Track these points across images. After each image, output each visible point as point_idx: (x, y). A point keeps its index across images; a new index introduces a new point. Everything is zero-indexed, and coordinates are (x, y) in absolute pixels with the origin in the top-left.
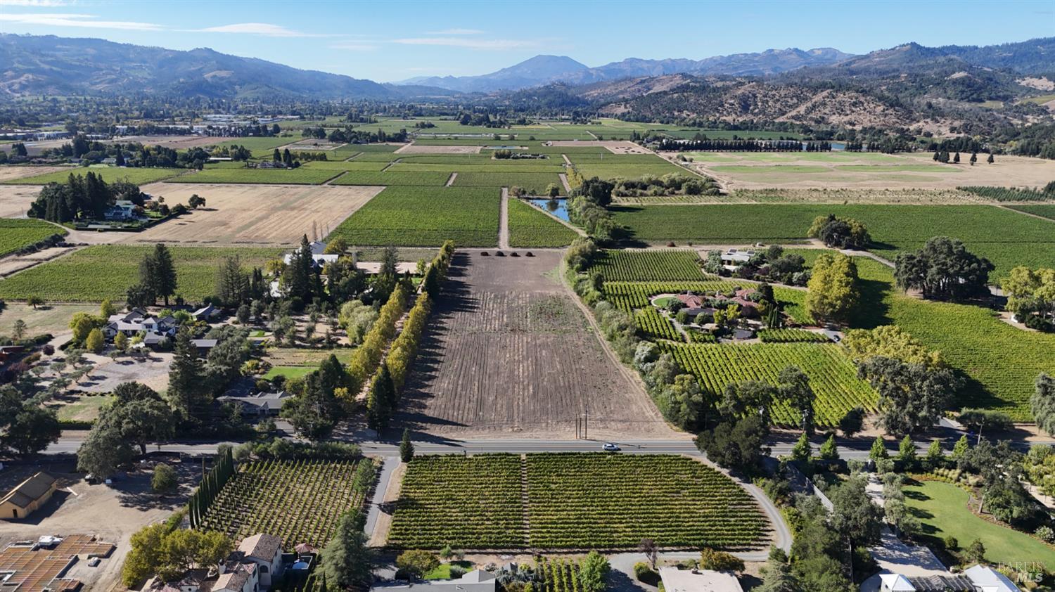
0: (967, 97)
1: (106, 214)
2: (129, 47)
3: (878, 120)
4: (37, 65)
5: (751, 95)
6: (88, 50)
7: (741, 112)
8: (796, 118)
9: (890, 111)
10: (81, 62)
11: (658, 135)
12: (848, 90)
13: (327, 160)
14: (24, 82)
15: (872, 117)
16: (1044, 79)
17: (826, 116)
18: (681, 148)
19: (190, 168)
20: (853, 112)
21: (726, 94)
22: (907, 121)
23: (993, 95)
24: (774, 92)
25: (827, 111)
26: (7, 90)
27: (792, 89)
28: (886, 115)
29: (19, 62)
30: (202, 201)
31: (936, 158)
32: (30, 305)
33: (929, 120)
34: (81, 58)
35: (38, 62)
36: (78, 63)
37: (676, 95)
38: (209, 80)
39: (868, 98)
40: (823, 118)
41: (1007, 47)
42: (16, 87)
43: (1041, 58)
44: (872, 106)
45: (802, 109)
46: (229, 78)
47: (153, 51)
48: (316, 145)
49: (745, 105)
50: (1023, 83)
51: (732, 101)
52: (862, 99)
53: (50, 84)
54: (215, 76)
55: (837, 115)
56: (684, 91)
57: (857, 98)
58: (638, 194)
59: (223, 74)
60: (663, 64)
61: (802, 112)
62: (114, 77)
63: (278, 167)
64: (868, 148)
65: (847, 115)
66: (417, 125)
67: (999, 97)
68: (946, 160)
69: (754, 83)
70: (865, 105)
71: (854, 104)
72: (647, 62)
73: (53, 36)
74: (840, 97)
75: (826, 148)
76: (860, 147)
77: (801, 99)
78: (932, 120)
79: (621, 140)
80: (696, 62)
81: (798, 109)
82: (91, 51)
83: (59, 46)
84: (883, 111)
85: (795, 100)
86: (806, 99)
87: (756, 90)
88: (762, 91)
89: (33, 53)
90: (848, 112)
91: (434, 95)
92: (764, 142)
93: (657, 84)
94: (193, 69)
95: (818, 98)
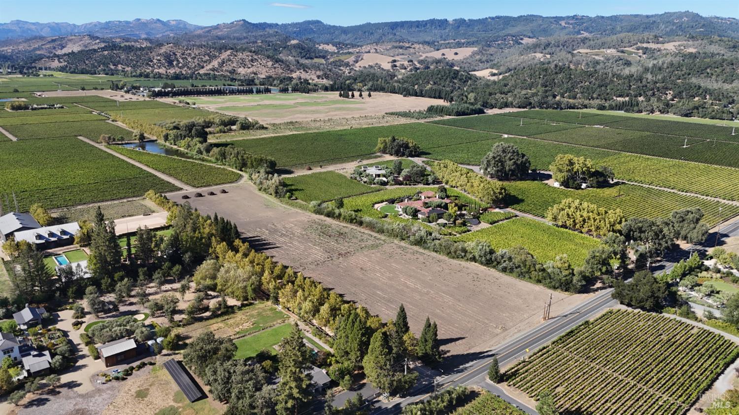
0: (304, 56)
3: (271, 71)
5: (172, 54)
7: (168, 66)
8: (213, 70)
9: (277, 65)
11: (135, 85)
12: (244, 51)
15: (268, 69)
16: (330, 45)
17: (236, 69)
18: (171, 95)
20: (253, 66)
21: (151, 52)
22: (289, 72)
23: (317, 55)
24: (189, 51)
25: (234, 65)
27: (203, 50)
28: (275, 68)
31: (341, 95)
33: (302, 71)
37: (106, 53)
39: (259, 56)
40: (234, 70)
41: (294, 25)
43: (314, 32)
44: (265, 62)
45: (215, 63)
49: (169, 60)
50: (320, 48)
51: (159, 58)
52: (256, 57)
55: (243, 68)
56: (112, 49)
57: (252, 56)
60: (48, 25)
61: (216, 66)
64: (292, 90)
65: (249, 68)
67: (320, 56)
68: (347, 97)
69: (171, 45)
70: (259, 60)
71: (252, 61)
72: (34, 24)
74: (240, 55)
75: (268, 91)
76: (288, 90)
77: (212, 58)
78: (304, 71)
79: (102, 89)
80: (78, 26)
81: (212, 64)
84: (273, 65)
85: (207, 58)
86: (215, 57)
87: (174, 50)
88: (179, 51)
90: (250, 66)
92: (213, 88)
93: (69, 43)
95: (225, 55)
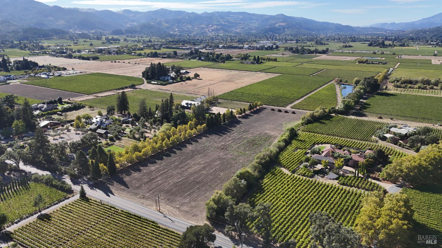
1: (160, 78)
2: (254, 15)
4: (221, 22)
6: (240, 16)
10: (235, 21)
13: (277, 61)
14: (213, 29)
19: (221, 62)
26: (208, 32)
29: (216, 22)
30: (198, 76)
32: (89, 108)
34: (236, 20)
35: (221, 21)
36: (234, 21)
38: (277, 27)
42: (210, 30)
46: (285, 26)
47: (262, 16)
48: (283, 54)
53: (221, 29)
54: (279, 25)
58: (408, 87)
59: (283, 24)
62: (244, 26)
63: (253, 63)
66: (343, 46)
73: (230, 11)
82: (241, 17)
83: (231, 15)
89: (221, 18)
91: (378, 32)
94: (274, 22)
